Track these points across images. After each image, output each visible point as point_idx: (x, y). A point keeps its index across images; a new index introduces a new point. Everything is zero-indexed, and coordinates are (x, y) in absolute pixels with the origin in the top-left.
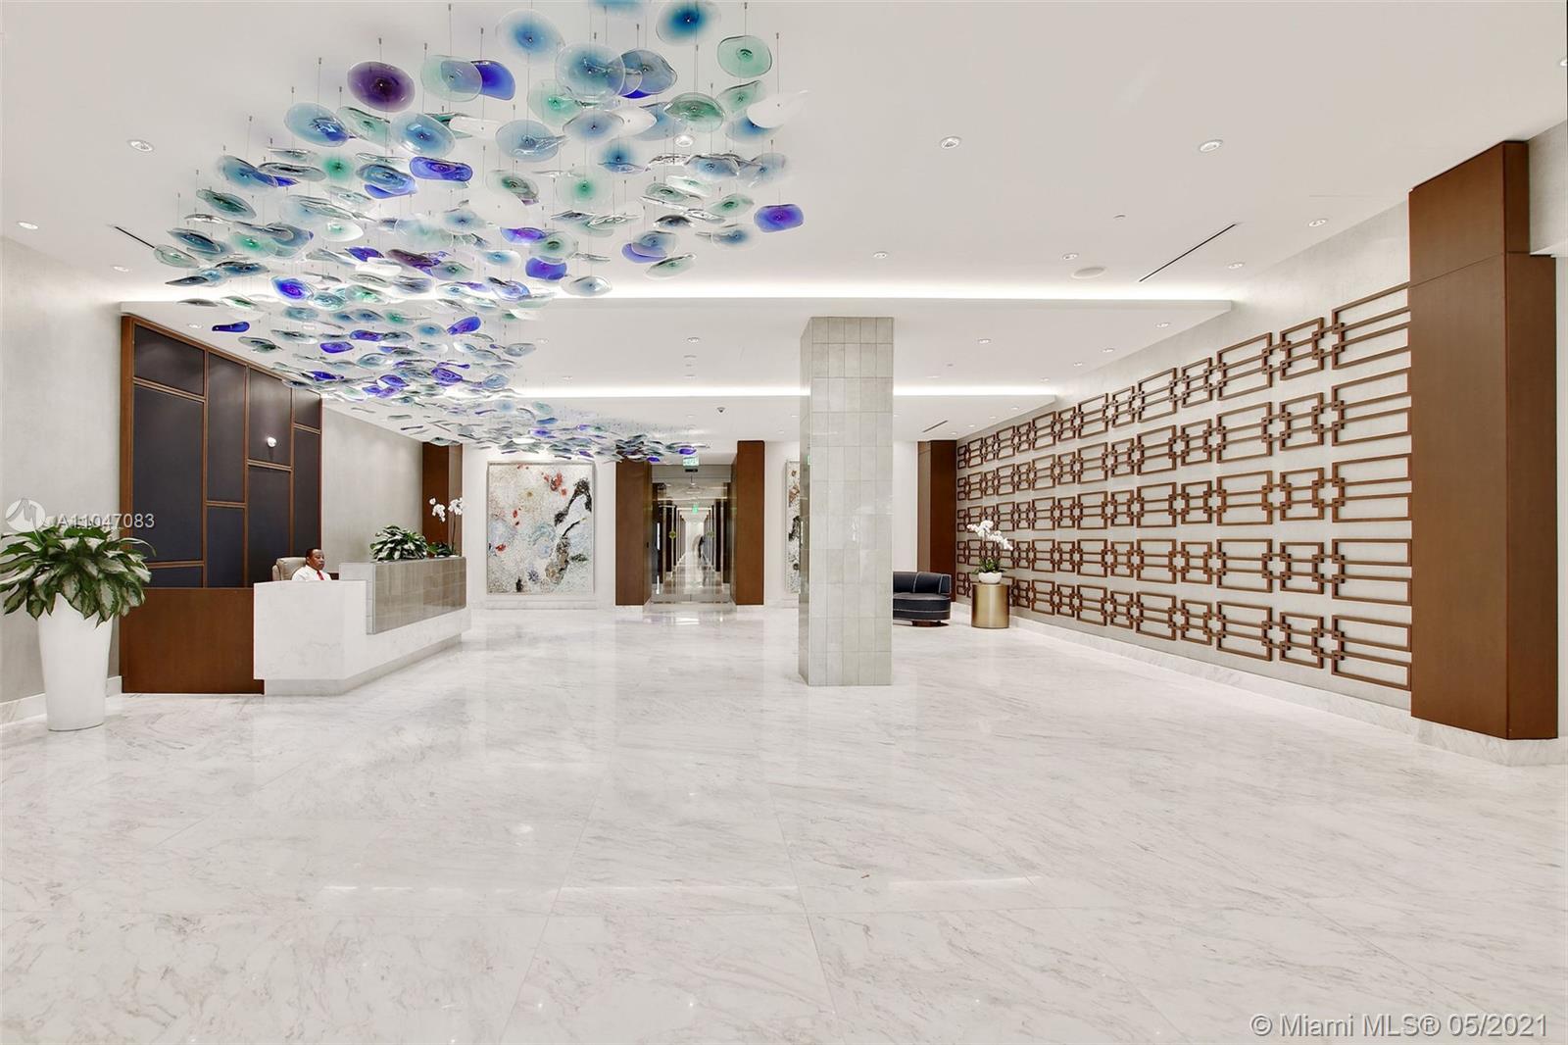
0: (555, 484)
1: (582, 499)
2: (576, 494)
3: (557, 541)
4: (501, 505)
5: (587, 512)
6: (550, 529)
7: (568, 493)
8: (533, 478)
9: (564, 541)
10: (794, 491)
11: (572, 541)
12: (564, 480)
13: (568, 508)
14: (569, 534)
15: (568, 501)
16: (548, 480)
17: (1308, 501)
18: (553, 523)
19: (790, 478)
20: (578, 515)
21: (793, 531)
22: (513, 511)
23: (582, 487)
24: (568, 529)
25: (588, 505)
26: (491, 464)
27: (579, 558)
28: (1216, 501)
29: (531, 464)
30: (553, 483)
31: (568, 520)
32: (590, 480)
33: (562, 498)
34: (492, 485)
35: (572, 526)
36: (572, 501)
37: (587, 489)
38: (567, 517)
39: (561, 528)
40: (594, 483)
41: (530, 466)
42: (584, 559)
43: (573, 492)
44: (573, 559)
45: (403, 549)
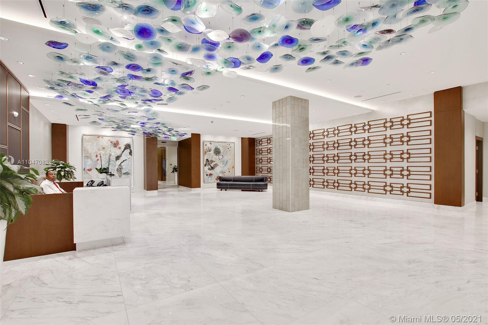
0: (116, 145)
1: (128, 151)
2: (125, 149)
3: (117, 167)
4: (90, 152)
5: (130, 156)
6: (113, 162)
7: (121, 149)
8: (105, 142)
9: (120, 167)
10: (206, 151)
11: (124, 167)
12: (119, 143)
13: (122, 154)
14: (122, 164)
15: (122, 152)
16: (112, 143)
17: (400, 158)
18: (115, 160)
19: (205, 146)
20: (126, 157)
21: (206, 164)
22: (96, 155)
23: (128, 147)
24: (122, 162)
25: (131, 153)
26: (84, 135)
27: (127, 173)
28: (367, 157)
29: (104, 136)
30: (115, 144)
31: (122, 159)
32: (131, 144)
33: (119, 150)
34: (85, 144)
35: (123, 161)
36: (123, 151)
37: (130, 147)
38: (121, 158)
39: (118, 162)
40: (133, 145)
41: (103, 137)
42: (129, 174)
43: (124, 148)
44: (124, 174)
45: (65, 171)
